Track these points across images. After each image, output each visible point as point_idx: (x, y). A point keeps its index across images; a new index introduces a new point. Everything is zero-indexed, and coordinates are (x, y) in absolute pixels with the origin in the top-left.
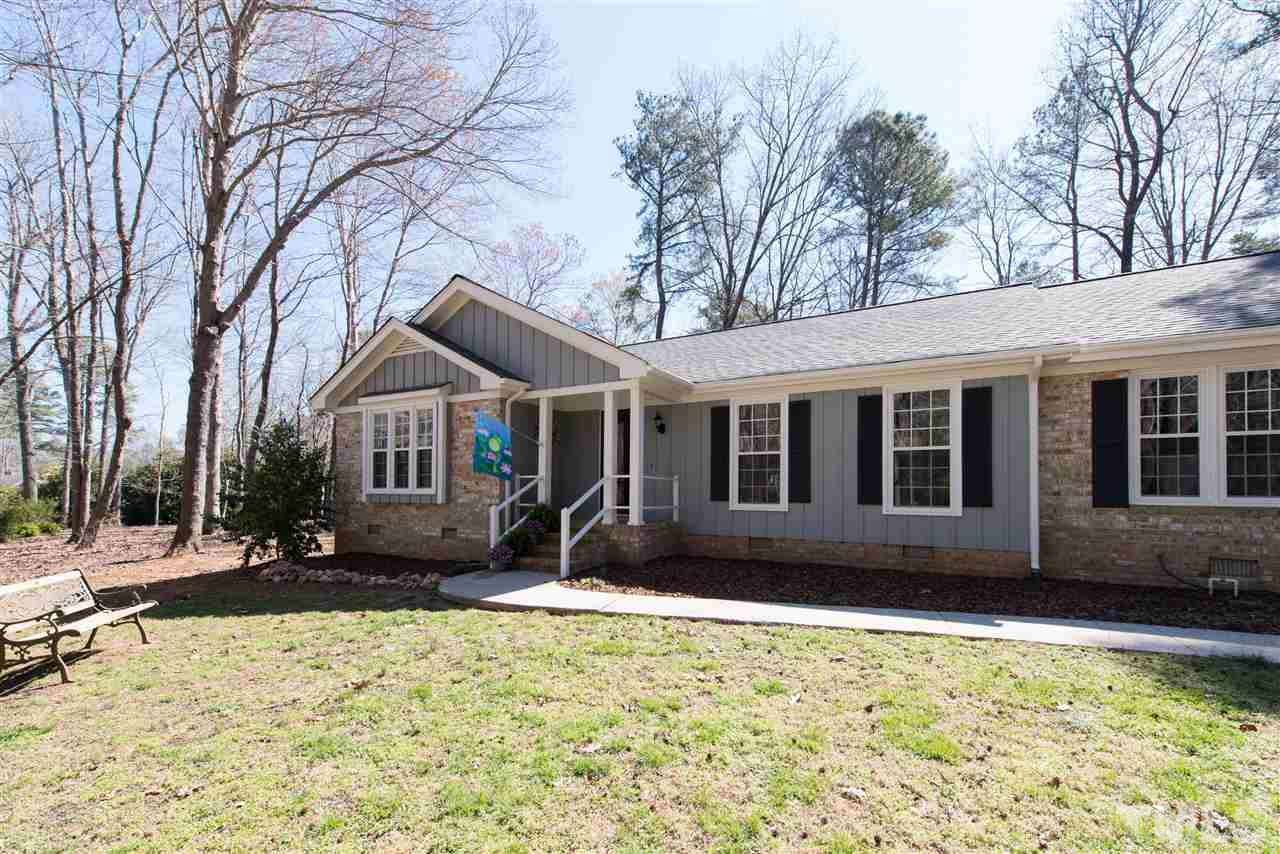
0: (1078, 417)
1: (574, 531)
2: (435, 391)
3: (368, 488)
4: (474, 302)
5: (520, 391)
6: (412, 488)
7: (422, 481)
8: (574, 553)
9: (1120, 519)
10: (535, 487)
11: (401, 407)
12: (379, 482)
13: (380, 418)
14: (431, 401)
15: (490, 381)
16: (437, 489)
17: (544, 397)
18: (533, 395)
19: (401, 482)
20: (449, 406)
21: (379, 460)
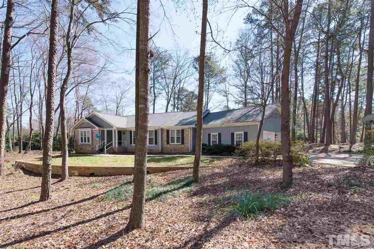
0: (165, 134)
1: (107, 148)
2: (89, 128)
3: (80, 142)
4: (95, 115)
5: (102, 129)
6: (87, 143)
7: (88, 142)
8: (107, 151)
9: (168, 146)
10: (112, 143)
11: (85, 130)
12: (82, 141)
13: (85, 132)
14: (89, 130)
15: (97, 128)
16: (90, 143)
17: (105, 130)
18: (104, 129)
19: (85, 141)
20: (92, 131)
21: (82, 138)
